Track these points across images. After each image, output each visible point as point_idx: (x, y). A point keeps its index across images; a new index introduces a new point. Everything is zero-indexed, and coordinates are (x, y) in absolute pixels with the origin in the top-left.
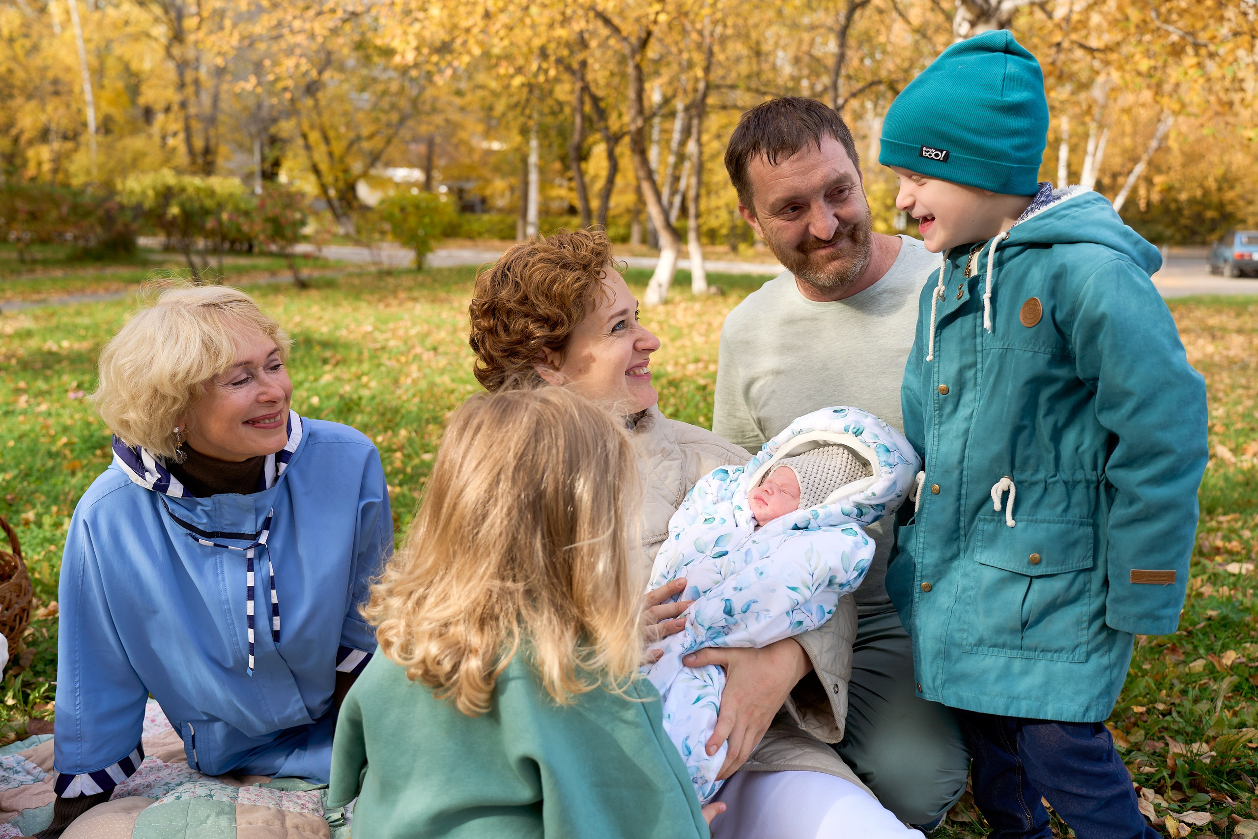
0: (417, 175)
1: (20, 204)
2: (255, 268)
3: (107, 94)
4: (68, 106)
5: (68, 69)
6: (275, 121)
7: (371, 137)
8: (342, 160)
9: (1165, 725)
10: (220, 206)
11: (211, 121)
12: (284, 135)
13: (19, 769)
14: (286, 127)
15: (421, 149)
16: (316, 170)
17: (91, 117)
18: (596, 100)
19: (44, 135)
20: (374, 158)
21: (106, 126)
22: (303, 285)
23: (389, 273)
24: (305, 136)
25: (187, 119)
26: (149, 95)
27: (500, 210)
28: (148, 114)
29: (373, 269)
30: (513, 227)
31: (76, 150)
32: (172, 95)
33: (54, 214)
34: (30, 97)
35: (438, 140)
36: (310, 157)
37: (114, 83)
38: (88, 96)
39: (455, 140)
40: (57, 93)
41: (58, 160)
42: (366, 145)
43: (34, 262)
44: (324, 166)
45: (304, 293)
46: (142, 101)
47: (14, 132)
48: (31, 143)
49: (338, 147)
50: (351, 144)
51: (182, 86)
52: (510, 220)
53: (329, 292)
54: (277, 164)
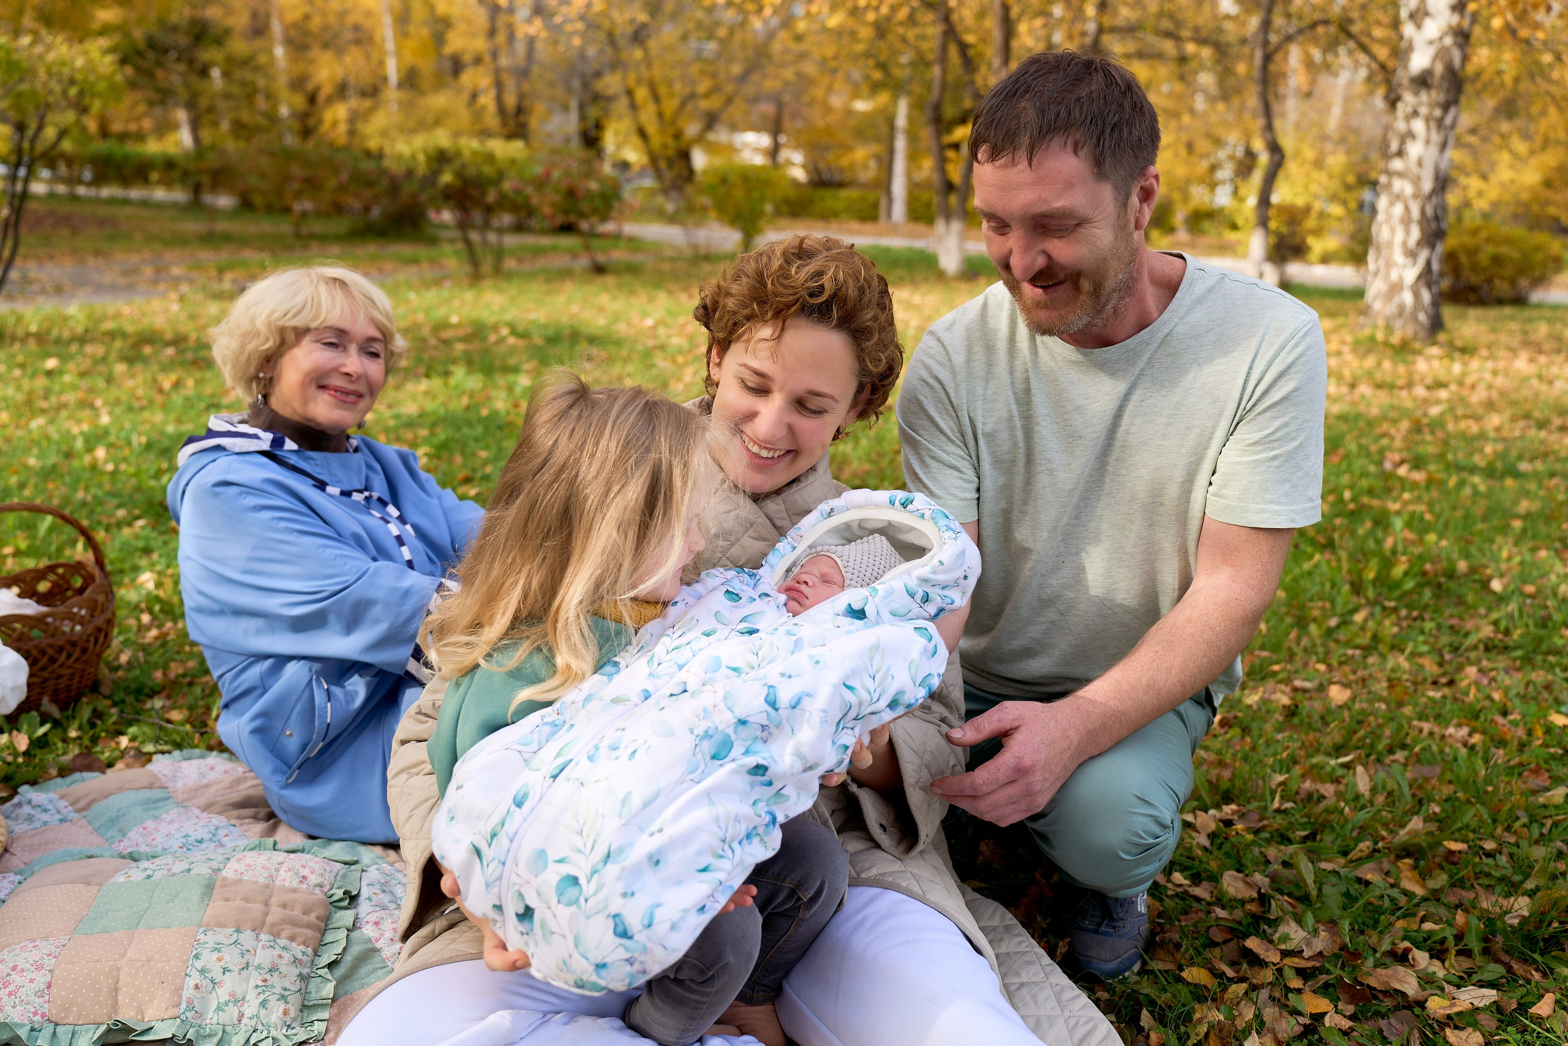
0: (764, 140)
1: (296, 170)
2: (555, 249)
3: (411, 44)
4: (368, 57)
5: (368, 14)
6: (598, 74)
7: (707, 95)
8: (673, 121)
9: (1486, 869)
10: (500, 176)
11: (523, 73)
12: (610, 91)
13: (49, 807)
14: (611, 83)
15: (767, 108)
16: (642, 133)
17: (392, 70)
18: (963, 47)
19: (342, 90)
20: (711, 121)
21: (410, 80)
22: (599, 270)
23: (707, 258)
24: (630, 93)
25: (497, 72)
26: (456, 42)
27: (864, 186)
28: (457, 66)
29: (688, 253)
30: (876, 206)
31: (372, 110)
32: (480, 44)
33: (332, 183)
34: (326, 46)
35: (787, 98)
36: (636, 119)
37: (421, 32)
38: (390, 46)
39: (805, 99)
40: (358, 42)
41: (354, 118)
42: (704, 104)
43: (311, 237)
44: (652, 129)
45: (600, 280)
46: (448, 50)
47: (310, 87)
48: (330, 100)
49: (670, 106)
50: (683, 104)
51: (492, 33)
52: (872, 196)
53: (628, 278)
54: (599, 126)
